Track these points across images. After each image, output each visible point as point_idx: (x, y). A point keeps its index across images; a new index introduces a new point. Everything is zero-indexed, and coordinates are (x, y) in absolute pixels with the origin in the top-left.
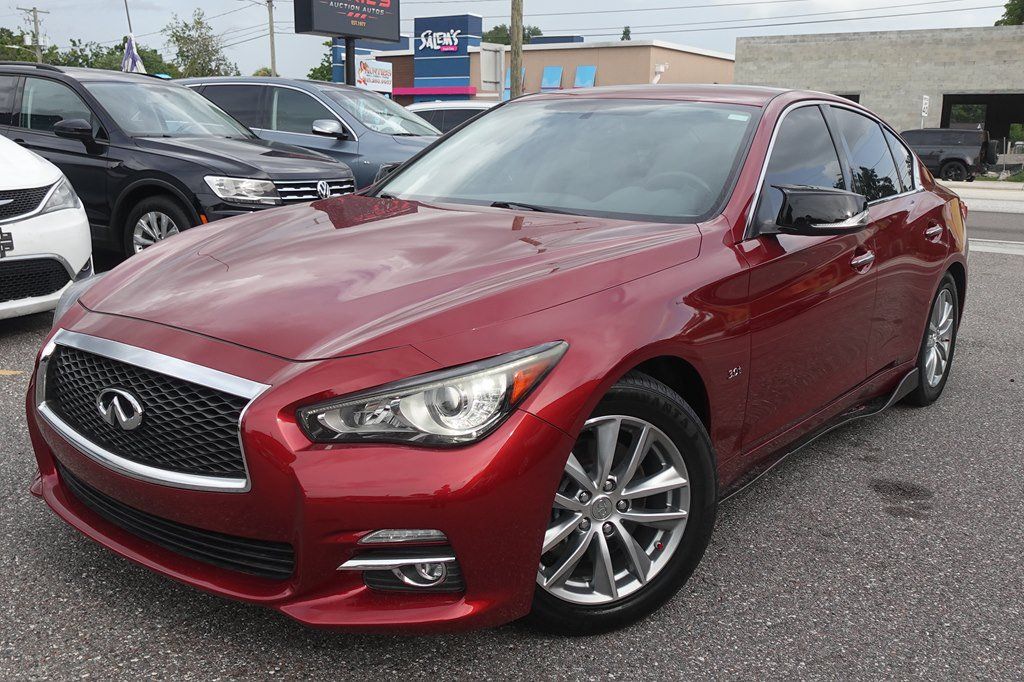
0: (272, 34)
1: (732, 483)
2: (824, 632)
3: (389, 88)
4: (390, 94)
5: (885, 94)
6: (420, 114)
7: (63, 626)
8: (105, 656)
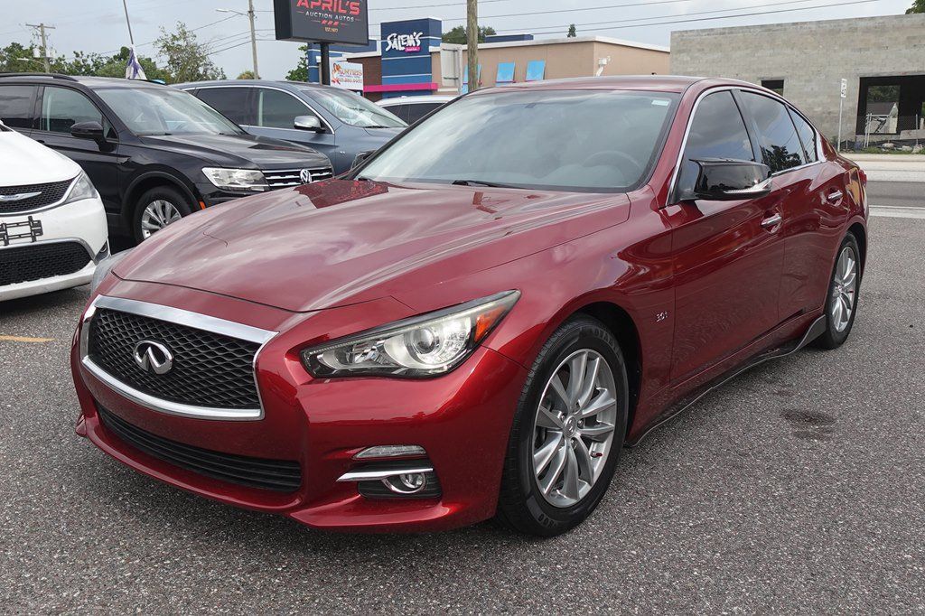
0: (254, 41)
1: (663, 412)
2: (737, 530)
3: (360, 86)
4: (361, 91)
5: (807, 78)
6: (388, 108)
7: (106, 537)
8: (142, 559)
